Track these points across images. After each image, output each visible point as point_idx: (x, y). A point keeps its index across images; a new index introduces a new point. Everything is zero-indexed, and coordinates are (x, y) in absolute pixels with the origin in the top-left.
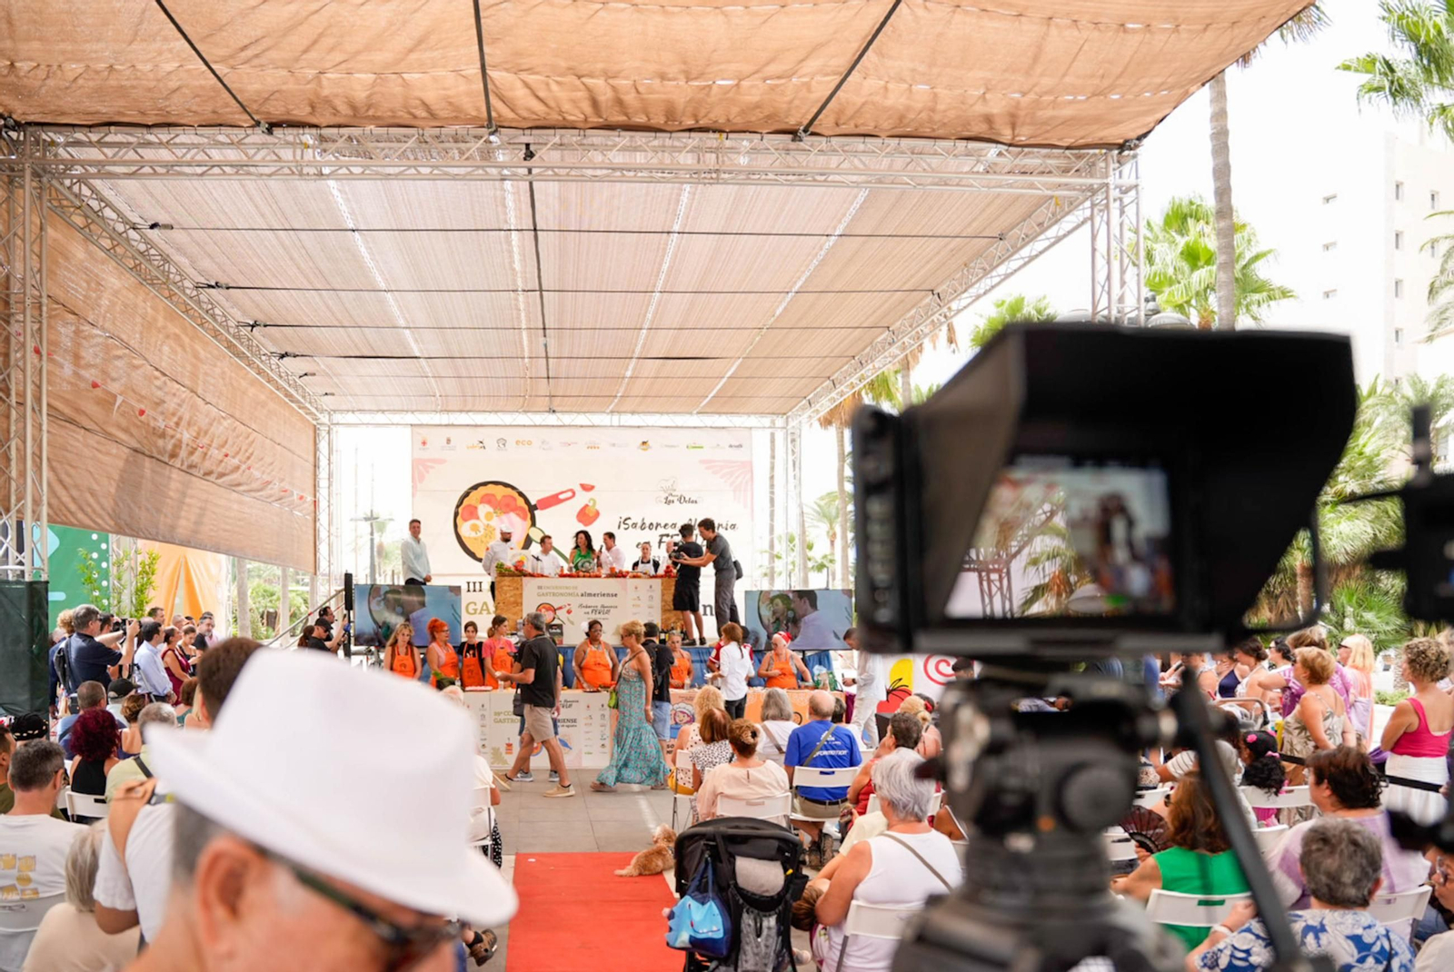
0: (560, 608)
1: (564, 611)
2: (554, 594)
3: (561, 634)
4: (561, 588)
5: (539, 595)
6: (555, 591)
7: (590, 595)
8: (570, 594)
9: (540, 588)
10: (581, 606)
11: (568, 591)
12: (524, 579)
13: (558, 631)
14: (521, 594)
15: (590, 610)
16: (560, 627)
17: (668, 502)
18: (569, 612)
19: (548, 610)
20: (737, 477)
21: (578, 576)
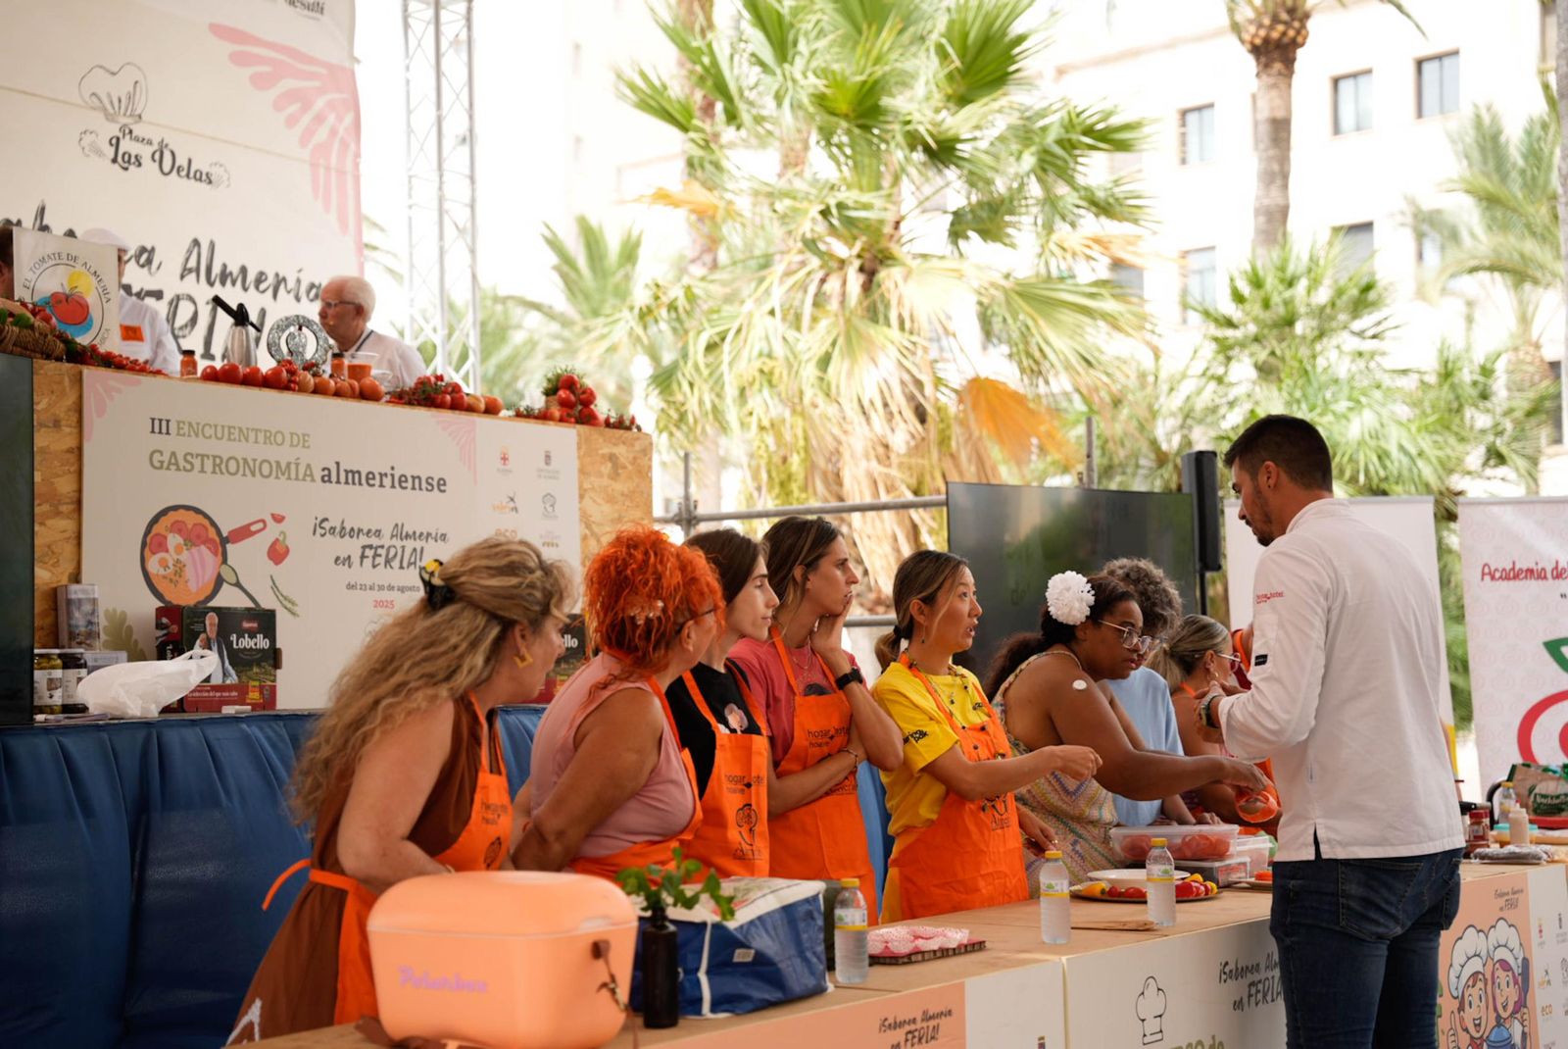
0: (243, 533)
1: (259, 544)
2: (219, 465)
3: (274, 657)
4: (243, 435)
5: (159, 463)
6: (224, 449)
7: (353, 477)
8: (282, 470)
9: (160, 426)
10: (321, 526)
11: (273, 453)
12: (90, 373)
13: (262, 643)
14: (79, 451)
15: (352, 547)
16: (266, 621)
17: (126, 161)
18: (277, 554)
19: (193, 539)
20: (320, 119)
21: (302, 389)
